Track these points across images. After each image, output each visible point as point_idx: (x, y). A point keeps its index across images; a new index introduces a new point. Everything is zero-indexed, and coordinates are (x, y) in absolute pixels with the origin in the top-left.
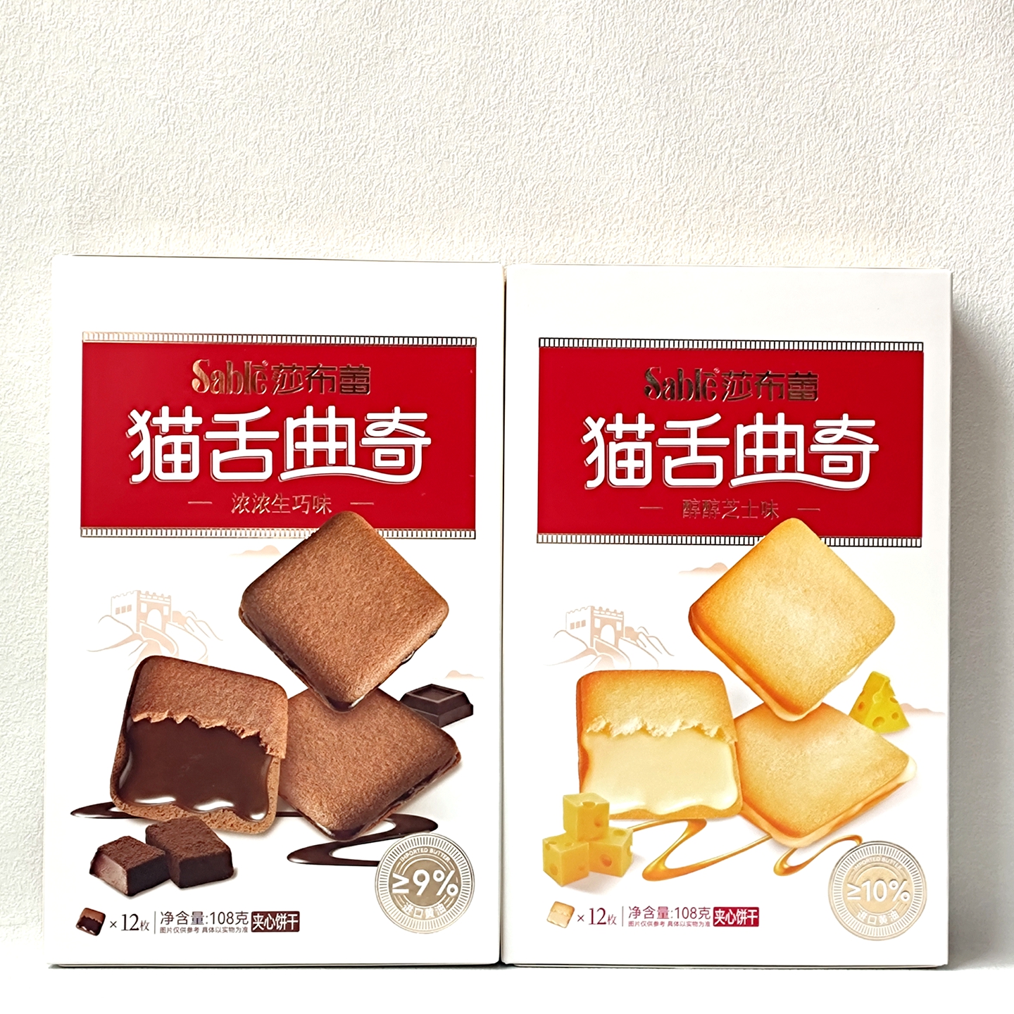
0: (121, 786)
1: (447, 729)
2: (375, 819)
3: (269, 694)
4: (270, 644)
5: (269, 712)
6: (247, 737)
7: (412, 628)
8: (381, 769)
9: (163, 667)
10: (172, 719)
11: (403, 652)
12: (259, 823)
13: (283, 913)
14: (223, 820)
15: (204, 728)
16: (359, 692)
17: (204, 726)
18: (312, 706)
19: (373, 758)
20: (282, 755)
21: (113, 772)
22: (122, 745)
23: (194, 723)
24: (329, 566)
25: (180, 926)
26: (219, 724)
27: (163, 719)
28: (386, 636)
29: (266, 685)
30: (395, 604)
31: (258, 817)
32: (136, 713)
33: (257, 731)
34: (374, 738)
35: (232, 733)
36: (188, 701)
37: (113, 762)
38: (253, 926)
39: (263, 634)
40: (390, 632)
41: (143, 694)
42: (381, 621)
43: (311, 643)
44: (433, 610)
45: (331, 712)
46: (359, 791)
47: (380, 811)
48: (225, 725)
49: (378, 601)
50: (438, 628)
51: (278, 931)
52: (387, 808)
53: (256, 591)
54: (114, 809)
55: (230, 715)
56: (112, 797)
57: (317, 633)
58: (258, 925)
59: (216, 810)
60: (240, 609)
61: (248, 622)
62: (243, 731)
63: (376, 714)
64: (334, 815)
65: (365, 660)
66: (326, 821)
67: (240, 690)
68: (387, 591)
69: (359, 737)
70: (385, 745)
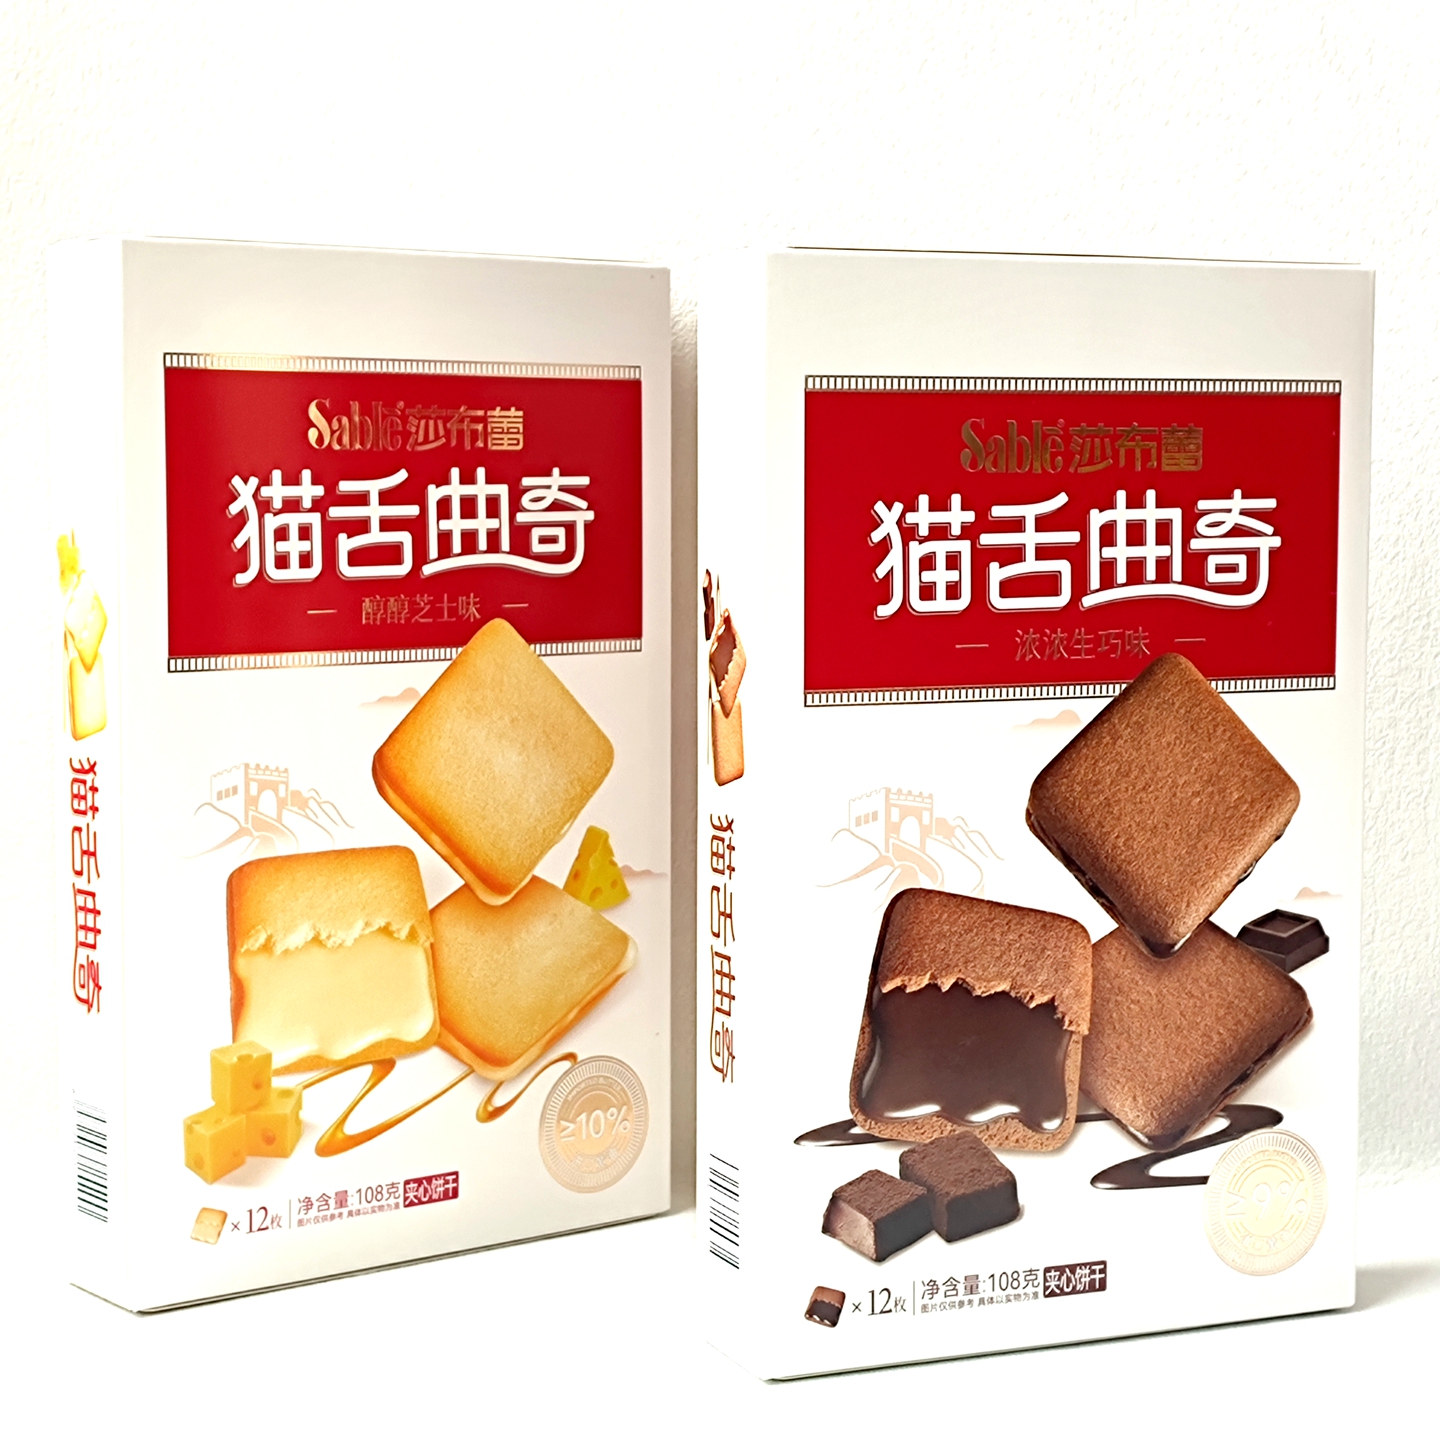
0: (864, 1095)
1: (1295, 975)
2: (1202, 1116)
3: (1067, 938)
4: (1069, 862)
5: (1067, 966)
6: (1038, 1006)
7: (1253, 827)
8: (1212, 1040)
9: (922, 906)
10: (936, 985)
11: (1242, 864)
12: (1054, 1134)
13: (1085, 1265)
14: (1005, 1134)
15: (979, 997)
16: (1184, 929)
17: (978, 992)
18: (1123, 953)
19: (1202, 1024)
20: (1084, 1029)
21: (854, 1072)
22: (867, 1030)
23: (966, 989)
24: (1146, 738)
25: (949, 1300)
26: (999, 989)
27: (923, 985)
28: (1220, 842)
29: (1064, 925)
30: (1231, 793)
31: (1051, 1125)
32: (886, 979)
33: (1050, 996)
34: (1203, 995)
35: (1018, 1001)
36: (958, 956)
37: (853, 1057)
38: (1046, 1288)
39: (1059, 847)
40: (1225, 834)
41: (894, 950)
42: (1214, 819)
43: (1123, 857)
44: (1280, 799)
45: (1147, 959)
46: (1183, 1074)
47: (1209, 1103)
48: (1008, 989)
49: (1210, 789)
50: (1286, 825)
51: (1079, 1292)
52: (1219, 1098)
53: (1049, 781)
54: (856, 1131)
55: (1015, 974)
56: (853, 1112)
57: (1130, 842)
58: (1053, 1287)
59: (995, 1120)
60: (1028, 810)
61: (1039, 829)
62: (1032, 997)
63: (1205, 959)
64: (1152, 1114)
65: (1193, 878)
66: (1141, 1122)
67: (1028, 935)
68: (1221, 773)
69: (1184, 996)
70: (1217, 1005)
